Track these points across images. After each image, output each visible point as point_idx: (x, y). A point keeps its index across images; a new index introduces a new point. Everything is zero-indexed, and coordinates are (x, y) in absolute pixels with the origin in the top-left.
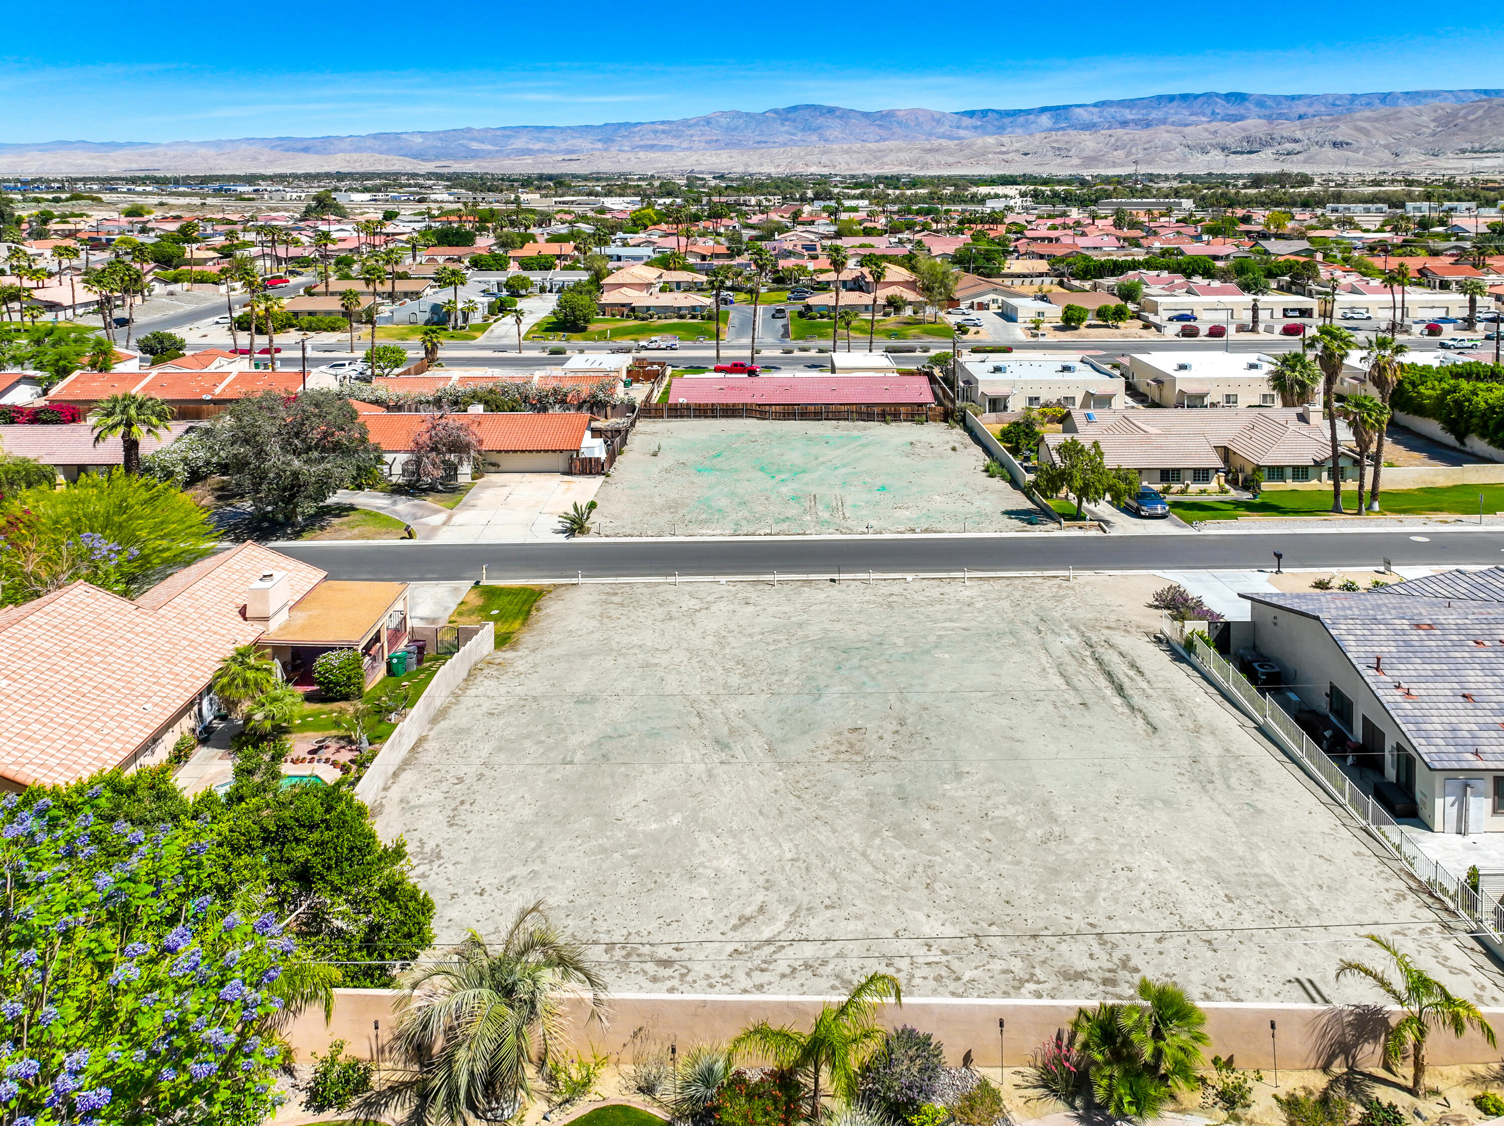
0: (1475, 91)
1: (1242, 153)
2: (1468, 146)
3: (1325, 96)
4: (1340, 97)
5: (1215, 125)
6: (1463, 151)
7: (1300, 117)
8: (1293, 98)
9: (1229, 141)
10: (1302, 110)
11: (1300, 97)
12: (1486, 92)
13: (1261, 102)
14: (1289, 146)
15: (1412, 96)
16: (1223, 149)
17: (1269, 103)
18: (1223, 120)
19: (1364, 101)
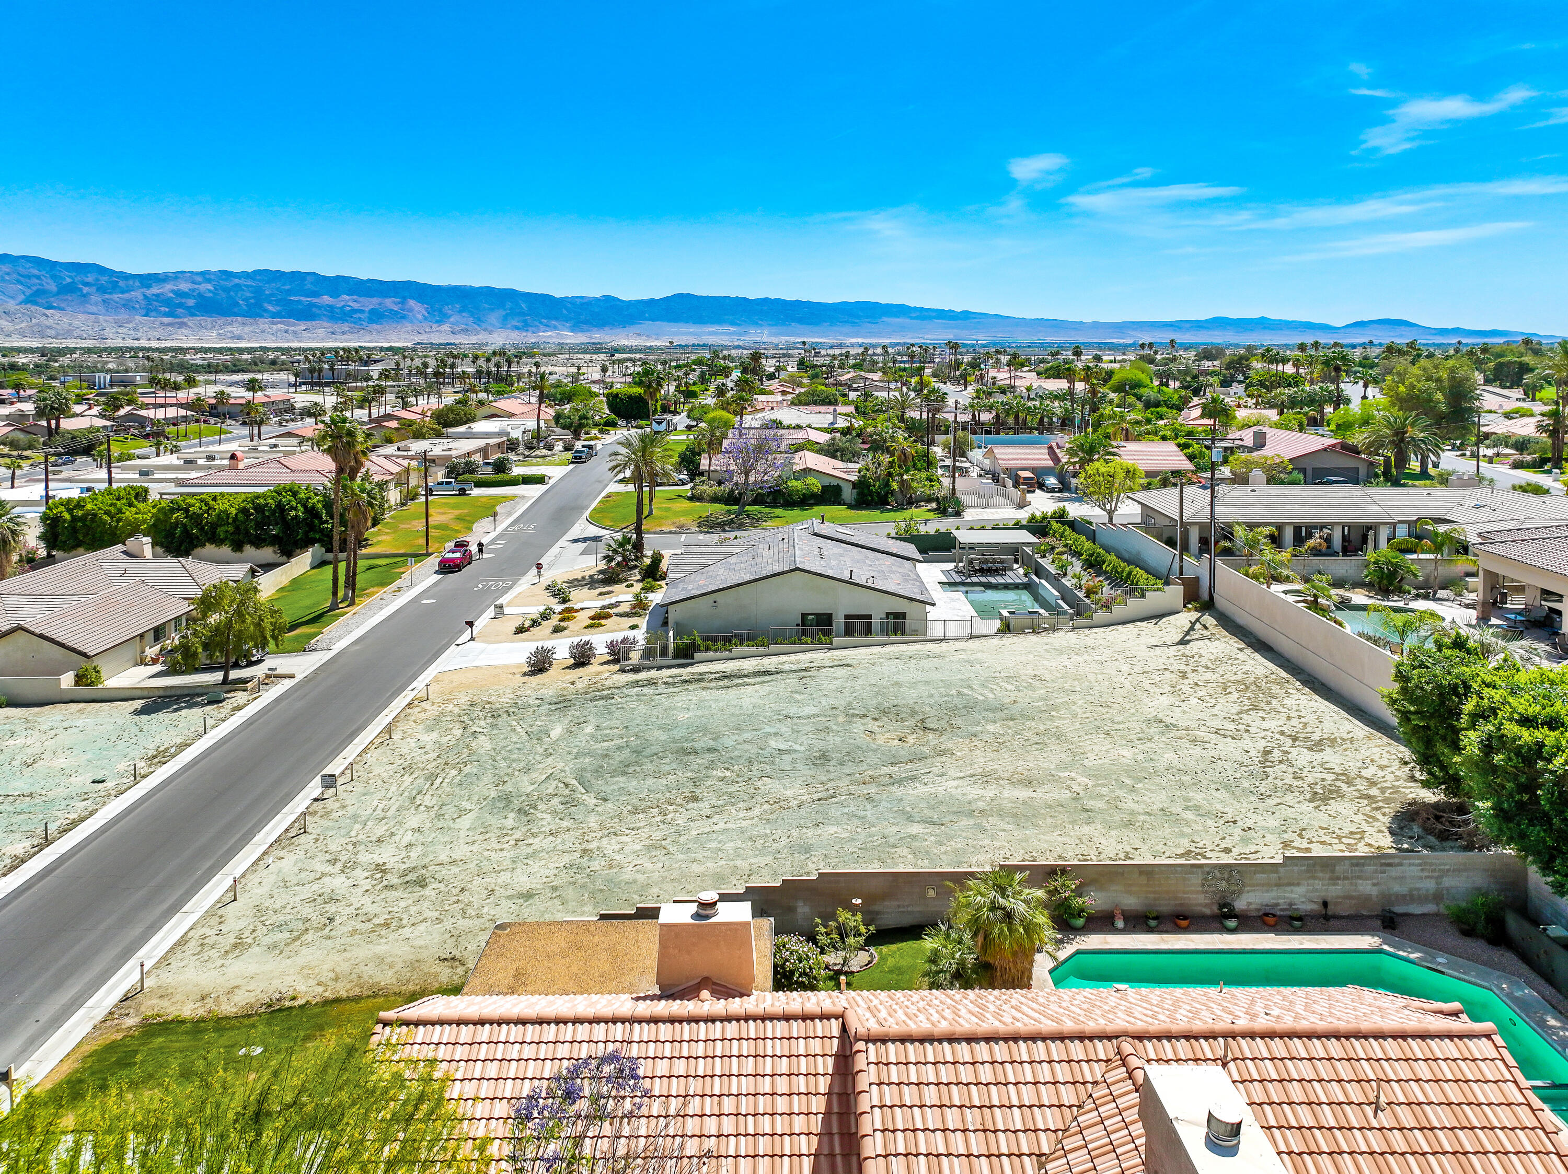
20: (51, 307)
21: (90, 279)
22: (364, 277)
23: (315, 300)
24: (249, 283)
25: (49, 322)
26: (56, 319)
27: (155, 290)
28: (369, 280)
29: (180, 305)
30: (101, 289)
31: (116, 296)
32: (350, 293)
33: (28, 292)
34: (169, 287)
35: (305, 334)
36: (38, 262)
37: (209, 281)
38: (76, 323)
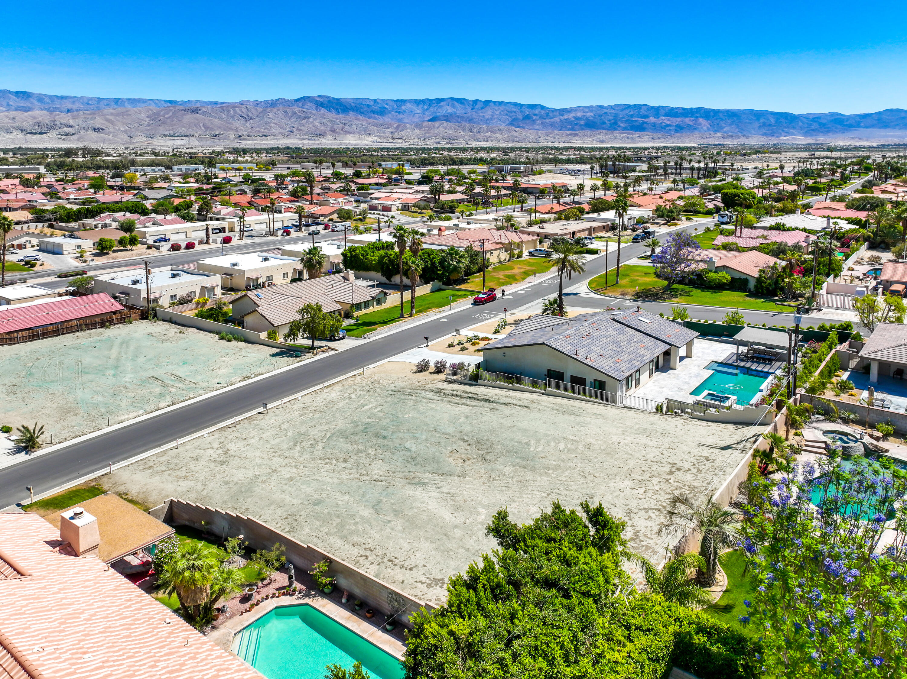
0: (165, 101)
1: (35, 134)
2: (167, 133)
3: (82, 98)
4: (91, 99)
5: (13, 113)
6: (165, 136)
7: (69, 111)
8: (62, 98)
9: (25, 125)
10: (69, 106)
11: (66, 98)
12: (170, 102)
13: (41, 98)
14: (67, 130)
15: (134, 102)
16: (22, 131)
17: (47, 100)
18: (16, 110)
19: (105, 102)
20: (519, 127)
21: (537, 112)
22: (674, 106)
23: (646, 120)
24: (612, 111)
25: (516, 134)
26: (520, 132)
27: (565, 117)
28: (677, 108)
29: (576, 124)
30: (541, 117)
31: (547, 121)
32: (666, 115)
33: (510, 119)
34: (572, 115)
35: (637, 139)
36: (516, 104)
37: (591, 111)
38: (528, 134)
